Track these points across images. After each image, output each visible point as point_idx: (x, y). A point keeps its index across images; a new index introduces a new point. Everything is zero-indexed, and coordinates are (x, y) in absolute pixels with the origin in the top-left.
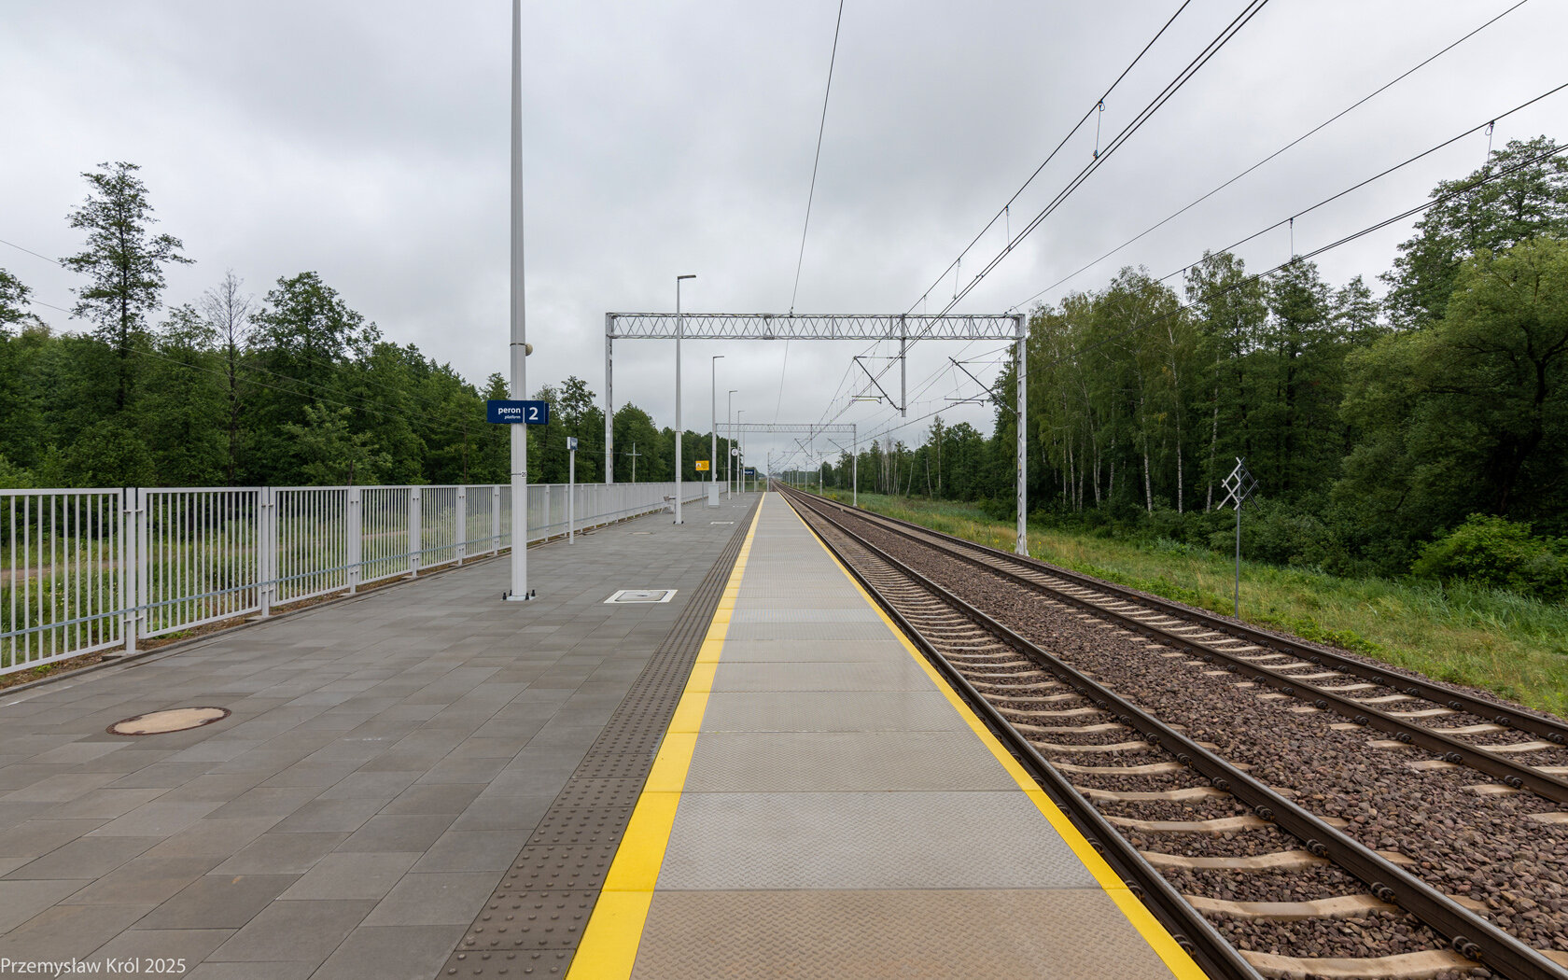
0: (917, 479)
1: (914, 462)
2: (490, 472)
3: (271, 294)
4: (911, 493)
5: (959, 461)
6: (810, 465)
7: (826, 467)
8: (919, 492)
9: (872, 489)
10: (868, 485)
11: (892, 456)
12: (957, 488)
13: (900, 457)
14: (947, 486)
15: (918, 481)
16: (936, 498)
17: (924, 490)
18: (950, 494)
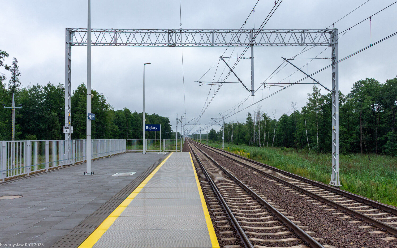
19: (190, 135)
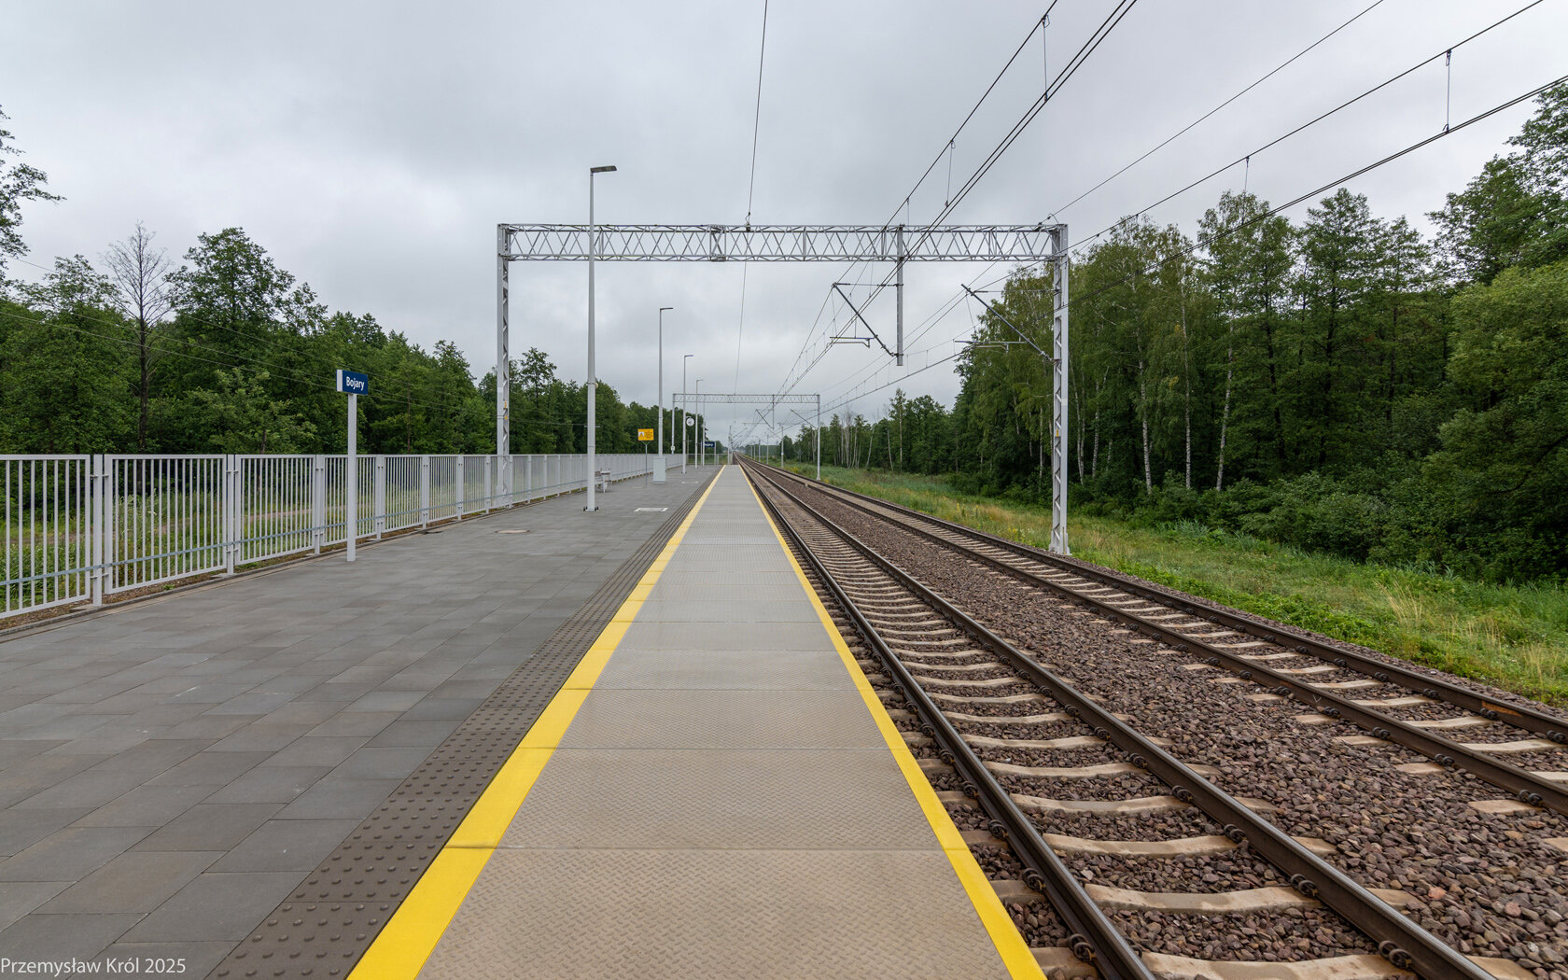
0: (876, 452)
1: (874, 436)
2: (436, 443)
3: (191, 251)
4: (870, 465)
5: (919, 434)
6: (770, 437)
7: (786, 441)
8: (878, 465)
9: (832, 462)
10: (828, 458)
11: (851, 429)
12: (919, 461)
13: (859, 430)
14: (908, 459)
15: (877, 454)
16: (897, 470)
17: (885, 464)
18: (911, 467)
19: (742, 448)
